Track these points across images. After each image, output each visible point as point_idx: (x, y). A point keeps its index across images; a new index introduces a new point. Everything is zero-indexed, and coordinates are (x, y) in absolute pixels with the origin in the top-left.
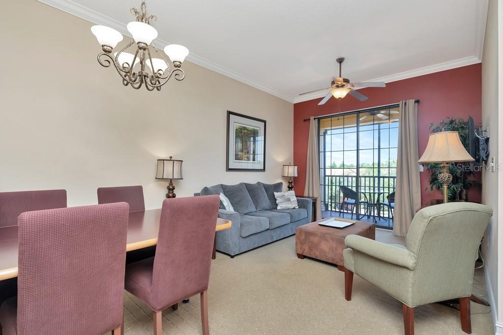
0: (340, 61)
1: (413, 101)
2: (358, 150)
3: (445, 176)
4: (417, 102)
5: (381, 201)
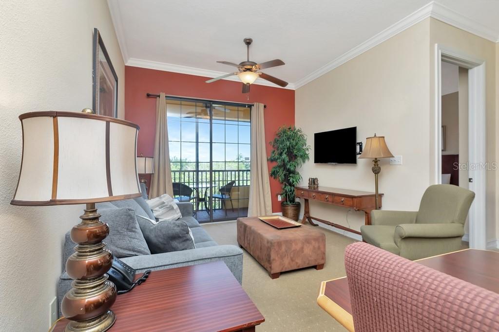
0: (248, 42)
1: (263, 105)
2: (211, 143)
4: (265, 107)
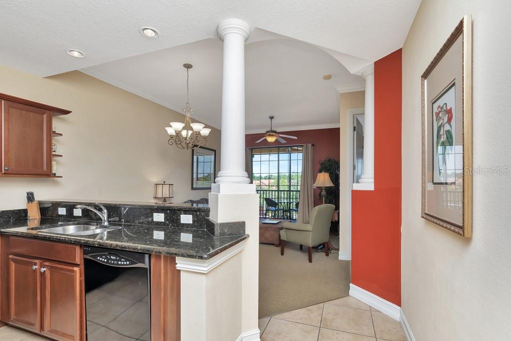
0: (272, 118)
1: (311, 144)
3: (324, 193)
4: (313, 145)
5: (291, 208)
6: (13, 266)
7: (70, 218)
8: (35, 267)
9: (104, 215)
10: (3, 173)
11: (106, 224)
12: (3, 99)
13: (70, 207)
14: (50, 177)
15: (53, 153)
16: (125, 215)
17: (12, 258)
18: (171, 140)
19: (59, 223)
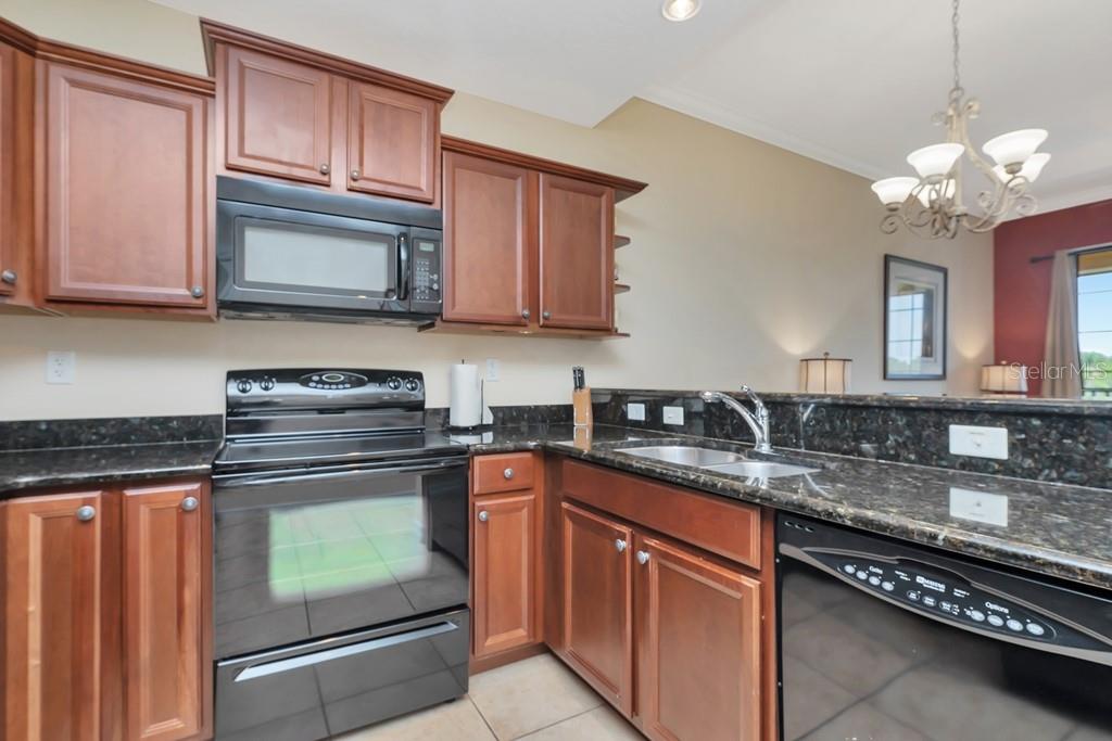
6: (569, 528)
7: (653, 427)
8: (622, 544)
9: (759, 423)
10: (541, 323)
11: (765, 449)
12: (543, 171)
13: (656, 402)
14: (611, 335)
15: (616, 282)
16: (806, 424)
17: (567, 510)
18: (889, 220)
19: (630, 439)
